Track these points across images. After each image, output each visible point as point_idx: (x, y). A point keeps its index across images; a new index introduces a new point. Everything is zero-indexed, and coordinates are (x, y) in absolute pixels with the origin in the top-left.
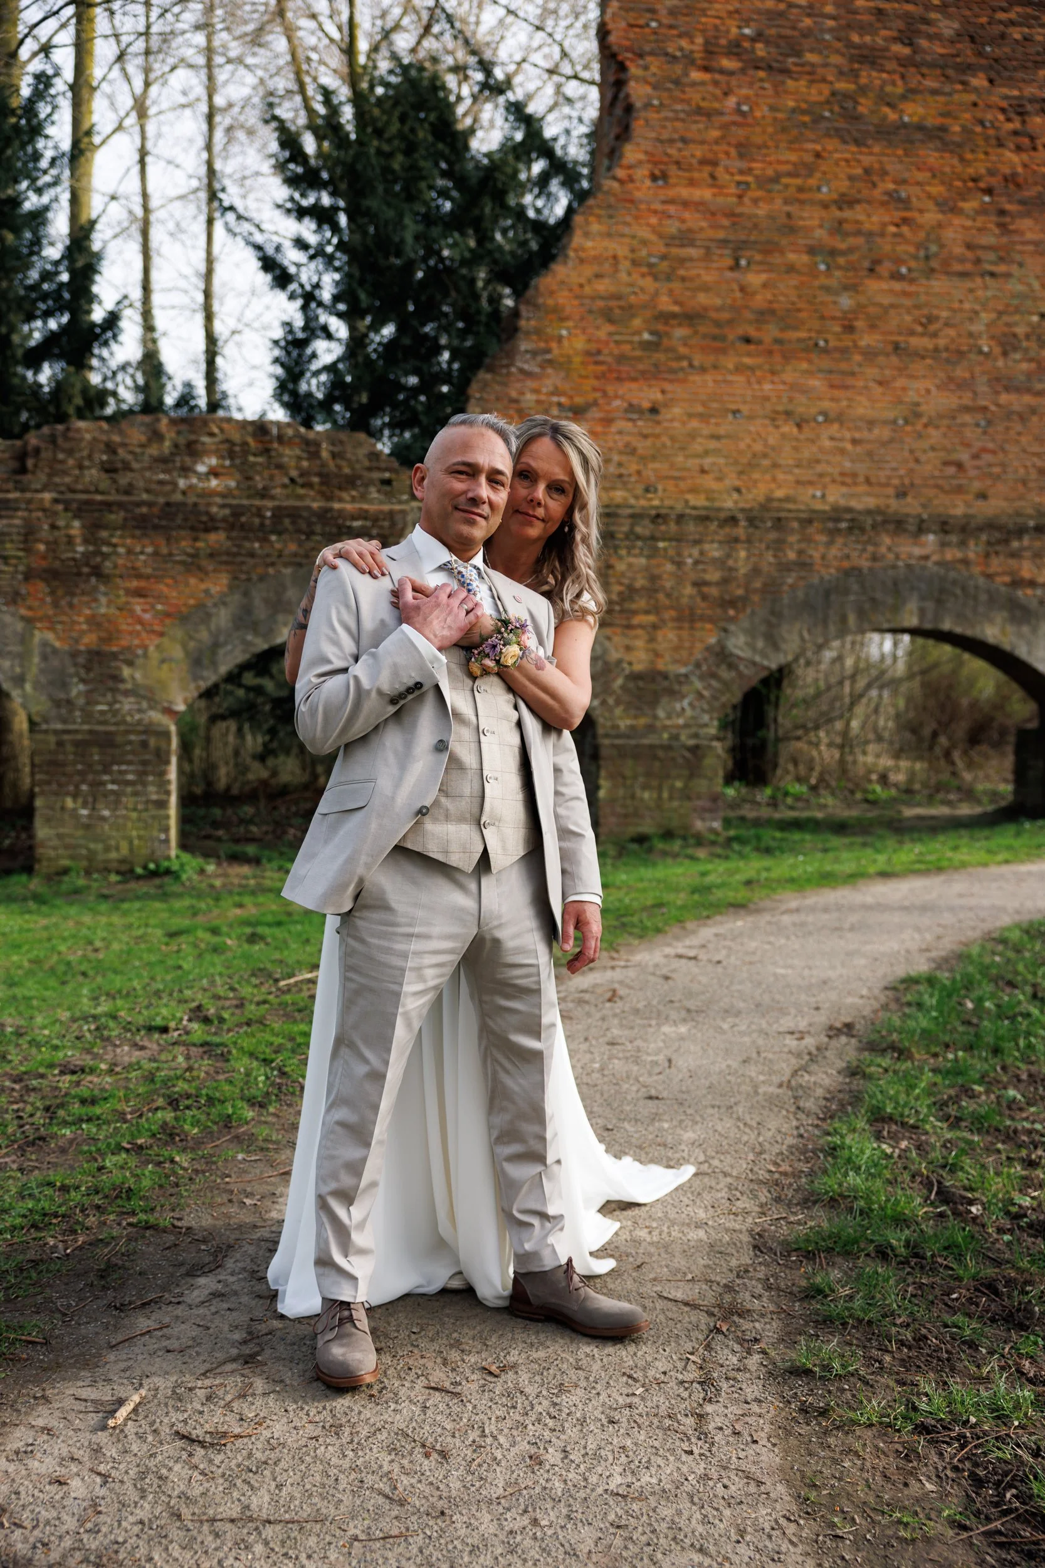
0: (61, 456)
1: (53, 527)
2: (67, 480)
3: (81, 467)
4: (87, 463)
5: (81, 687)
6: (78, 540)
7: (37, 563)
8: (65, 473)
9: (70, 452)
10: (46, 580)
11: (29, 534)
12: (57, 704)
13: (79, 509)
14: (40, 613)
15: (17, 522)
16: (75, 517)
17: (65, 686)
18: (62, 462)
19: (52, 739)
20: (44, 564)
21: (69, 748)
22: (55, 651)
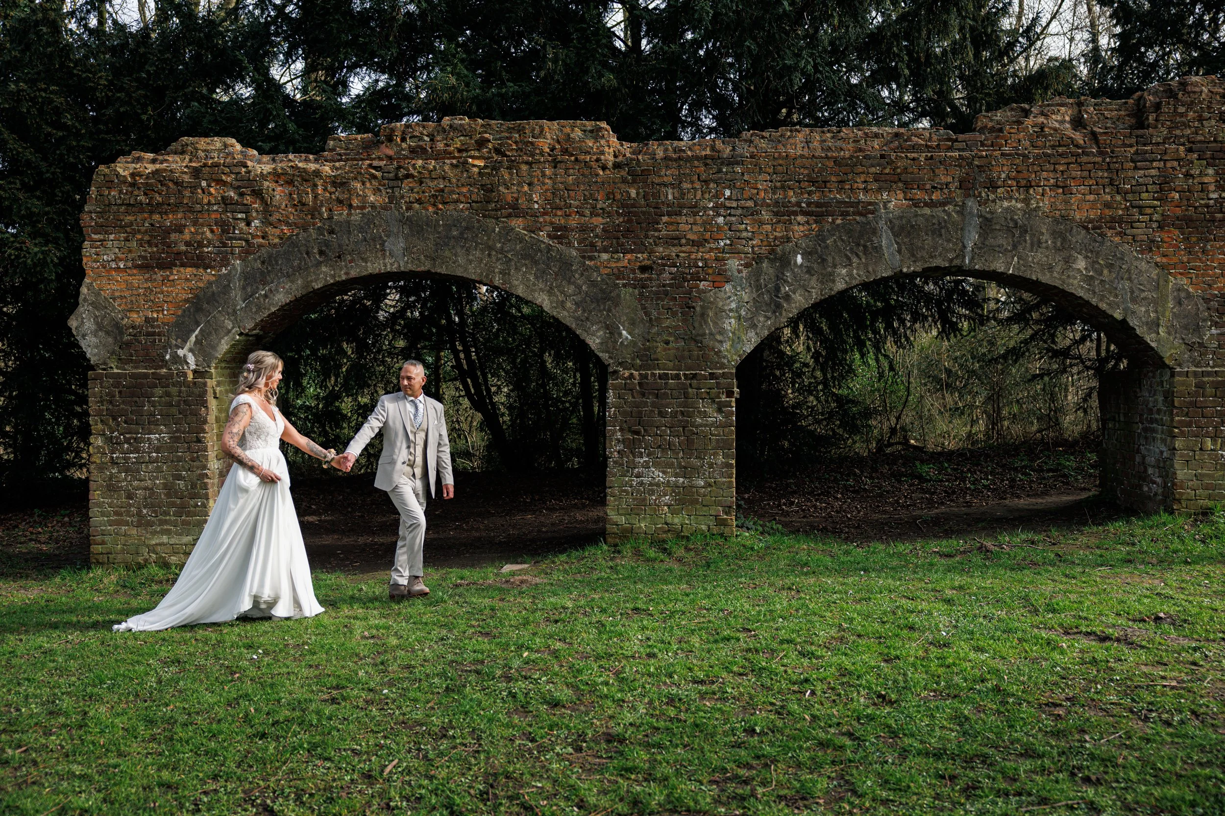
0: (1182, 109)
1: (1188, 175)
2: (1188, 132)
3: (1201, 119)
4: (1206, 115)
5: (1214, 331)
6: (1212, 188)
7: (1171, 211)
8: (1186, 125)
9: (1190, 105)
10: (1180, 228)
11: (1164, 184)
12: (1190, 347)
13: (1213, 158)
14: (1175, 260)
15: (1153, 172)
16: (1209, 165)
17: (1197, 329)
18: (1182, 115)
19: (1192, 380)
20: (1179, 212)
21: (1209, 390)
22: (1189, 296)
